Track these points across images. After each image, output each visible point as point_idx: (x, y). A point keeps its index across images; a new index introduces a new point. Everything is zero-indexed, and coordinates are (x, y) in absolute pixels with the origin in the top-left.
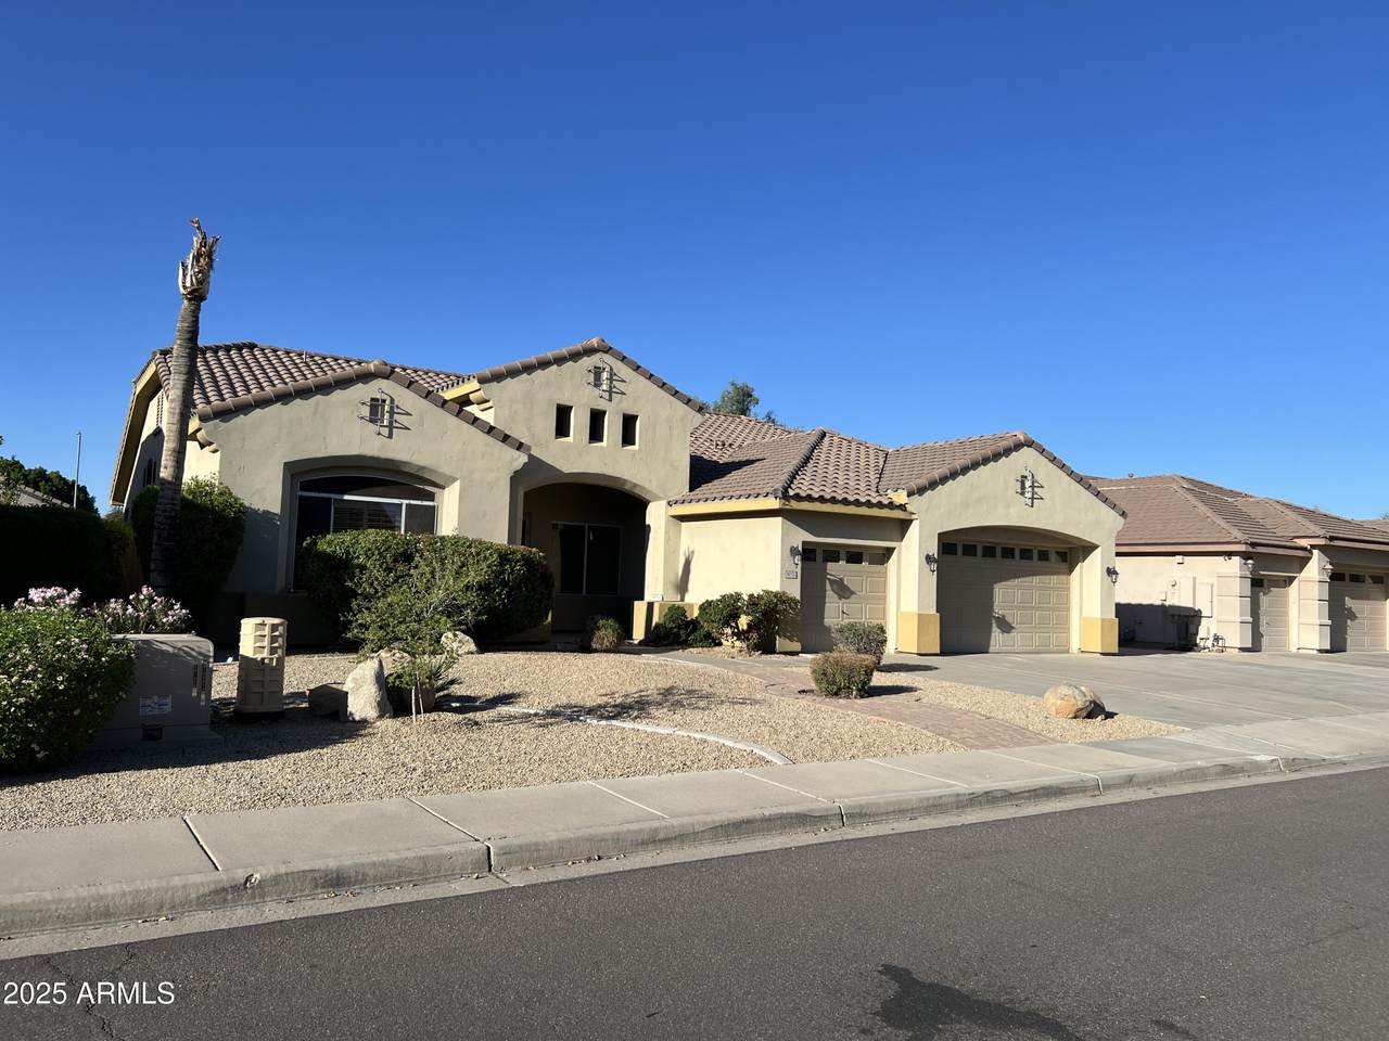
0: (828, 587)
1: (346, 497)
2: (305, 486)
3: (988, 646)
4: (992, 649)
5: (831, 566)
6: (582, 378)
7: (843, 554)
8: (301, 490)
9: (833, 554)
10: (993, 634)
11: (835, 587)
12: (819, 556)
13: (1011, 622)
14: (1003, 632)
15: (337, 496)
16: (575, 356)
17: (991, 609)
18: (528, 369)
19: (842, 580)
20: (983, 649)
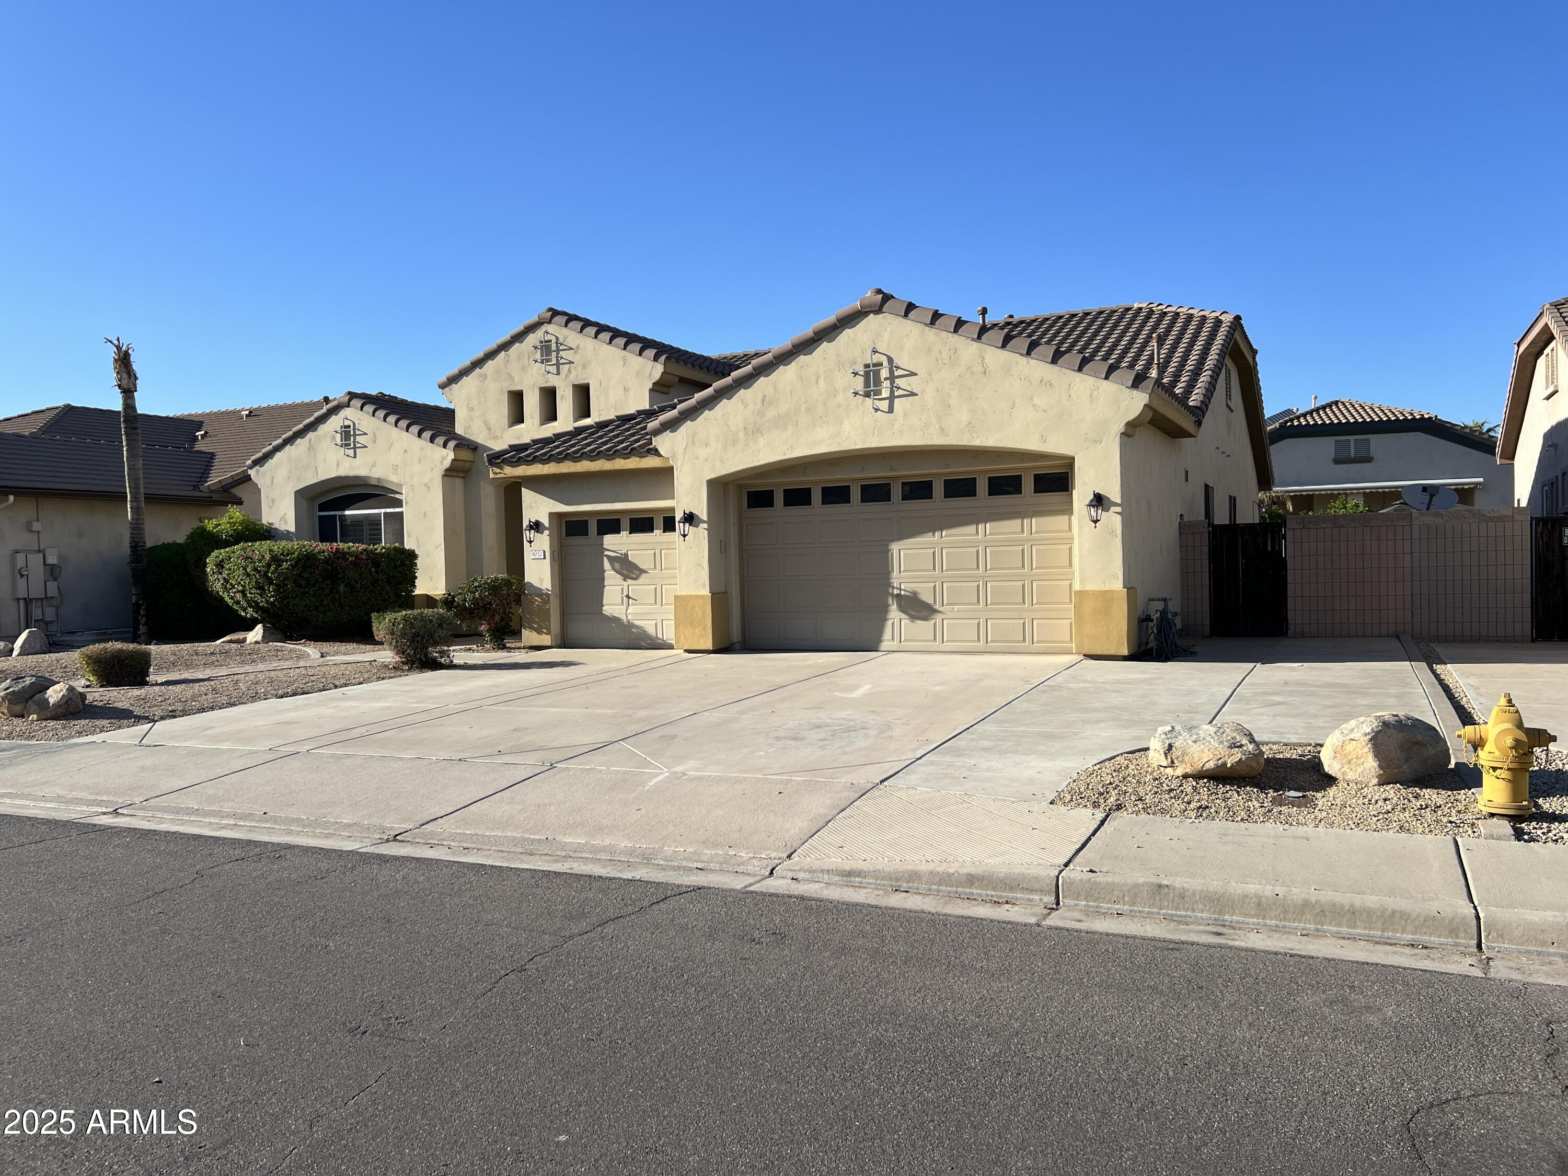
0: (607, 565)
1: (347, 513)
2: (322, 507)
3: (879, 641)
4: (885, 645)
5: (609, 540)
6: (529, 357)
7: (625, 523)
8: (320, 511)
9: (610, 525)
10: (889, 623)
11: (617, 566)
12: (593, 527)
13: (931, 601)
14: (913, 618)
15: (338, 513)
16: (518, 337)
17: (890, 585)
18: (478, 364)
19: (626, 555)
20: (871, 645)
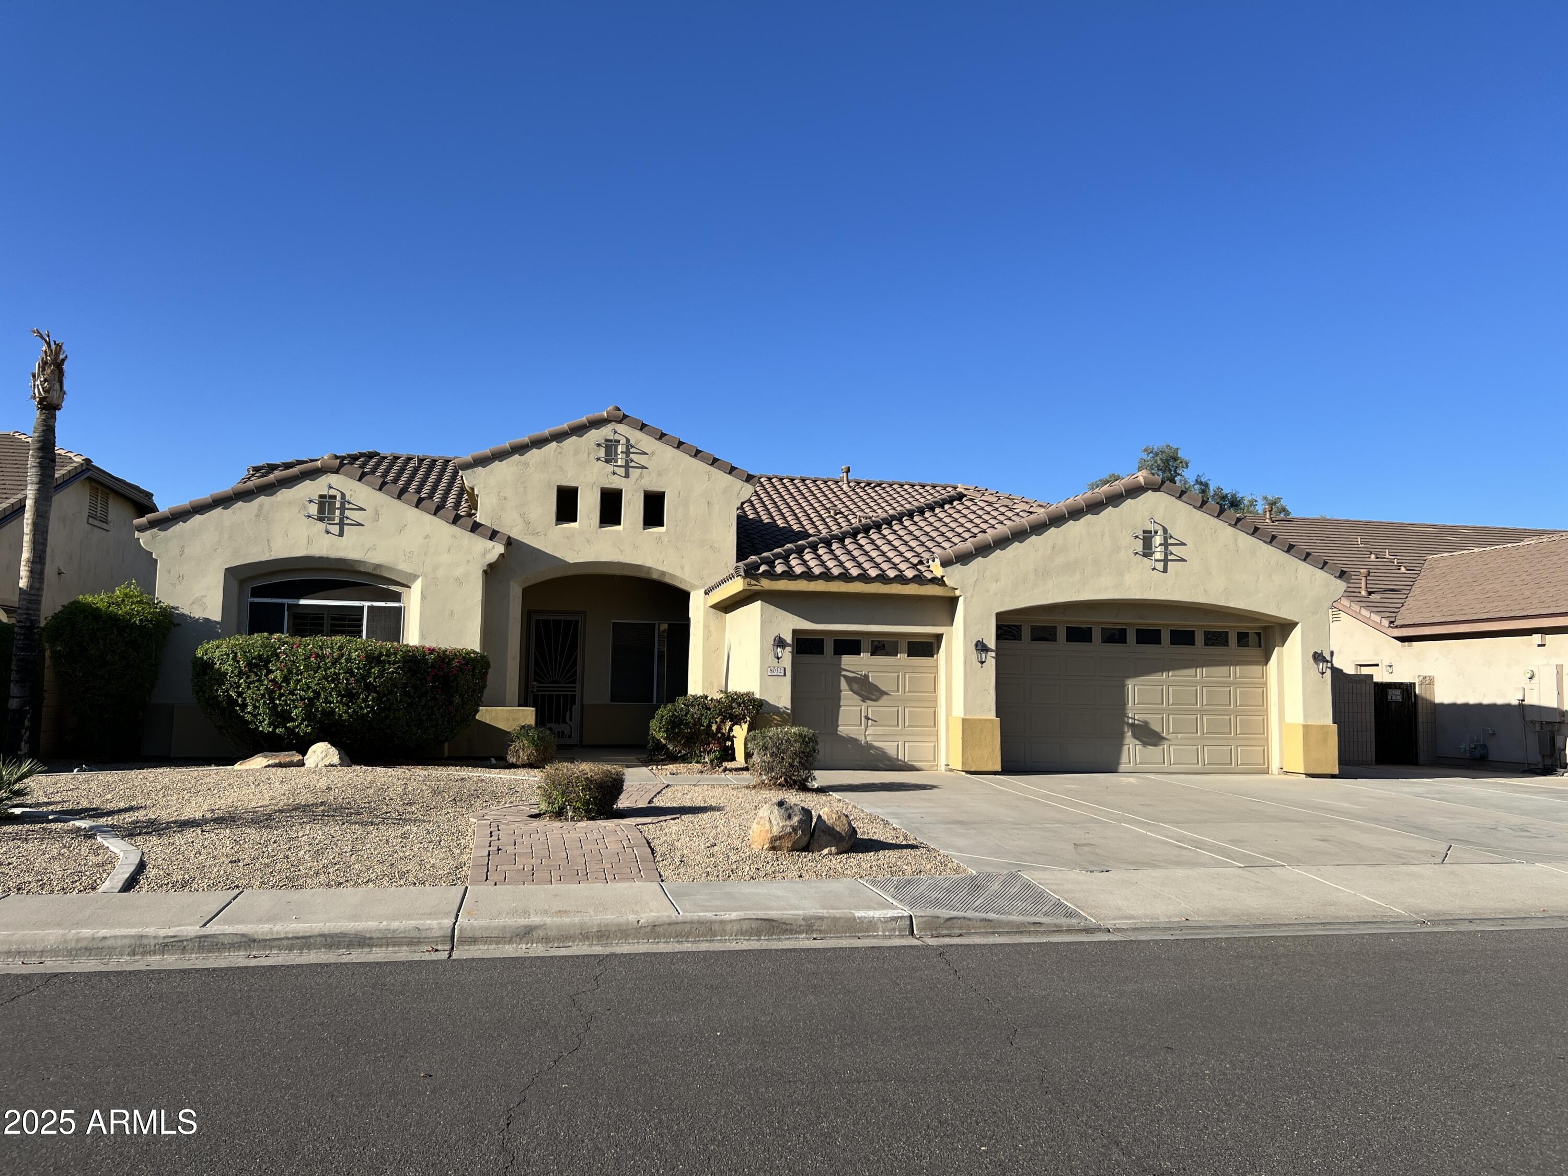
0: (844, 685)
1: (303, 602)
2: (256, 592)
3: (1118, 763)
4: (1122, 767)
5: (848, 661)
6: (589, 454)
7: (865, 644)
8: (252, 596)
9: (850, 645)
10: (1126, 747)
11: (855, 686)
12: (829, 647)
13: (1158, 729)
14: (1145, 744)
15: (290, 601)
16: (579, 430)
17: (1125, 715)
19: (866, 676)
20: (1111, 767)
